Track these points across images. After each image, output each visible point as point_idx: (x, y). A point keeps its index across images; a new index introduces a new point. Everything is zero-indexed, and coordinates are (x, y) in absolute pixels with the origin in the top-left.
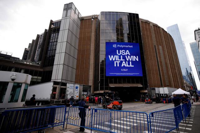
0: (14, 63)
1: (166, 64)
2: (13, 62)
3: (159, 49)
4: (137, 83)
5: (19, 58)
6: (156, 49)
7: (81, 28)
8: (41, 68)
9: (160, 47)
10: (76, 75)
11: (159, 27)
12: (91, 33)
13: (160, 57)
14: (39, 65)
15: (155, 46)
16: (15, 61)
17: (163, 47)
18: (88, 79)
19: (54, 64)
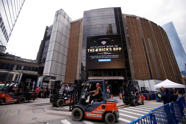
1: (157, 56)
3: (147, 42)
4: (119, 75)
6: (143, 42)
7: (71, 30)
9: (149, 40)
10: (66, 70)
11: (147, 20)
12: (79, 33)
13: (149, 50)
15: (143, 39)
17: (152, 39)
18: (76, 73)
19: (46, 61)
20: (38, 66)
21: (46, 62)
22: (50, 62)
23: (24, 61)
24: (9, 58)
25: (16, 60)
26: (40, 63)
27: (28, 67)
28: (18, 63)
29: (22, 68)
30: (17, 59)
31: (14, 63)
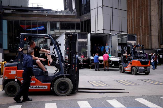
0: (47, 17)
2: (46, 15)
5: (51, 9)
8: (77, 18)
10: (127, 21)
14: (74, 15)
16: (48, 14)
18: (149, 24)
19: (91, 9)
20: (78, 20)
21: (91, 11)
22: (100, 10)
23: (58, 15)
24: (38, 14)
25: (47, 15)
26: (80, 15)
27: (66, 23)
28: (50, 19)
29: (58, 26)
30: (48, 13)
31: (46, 19)
